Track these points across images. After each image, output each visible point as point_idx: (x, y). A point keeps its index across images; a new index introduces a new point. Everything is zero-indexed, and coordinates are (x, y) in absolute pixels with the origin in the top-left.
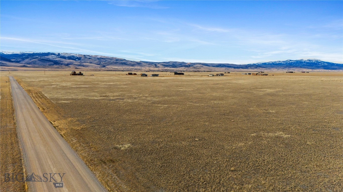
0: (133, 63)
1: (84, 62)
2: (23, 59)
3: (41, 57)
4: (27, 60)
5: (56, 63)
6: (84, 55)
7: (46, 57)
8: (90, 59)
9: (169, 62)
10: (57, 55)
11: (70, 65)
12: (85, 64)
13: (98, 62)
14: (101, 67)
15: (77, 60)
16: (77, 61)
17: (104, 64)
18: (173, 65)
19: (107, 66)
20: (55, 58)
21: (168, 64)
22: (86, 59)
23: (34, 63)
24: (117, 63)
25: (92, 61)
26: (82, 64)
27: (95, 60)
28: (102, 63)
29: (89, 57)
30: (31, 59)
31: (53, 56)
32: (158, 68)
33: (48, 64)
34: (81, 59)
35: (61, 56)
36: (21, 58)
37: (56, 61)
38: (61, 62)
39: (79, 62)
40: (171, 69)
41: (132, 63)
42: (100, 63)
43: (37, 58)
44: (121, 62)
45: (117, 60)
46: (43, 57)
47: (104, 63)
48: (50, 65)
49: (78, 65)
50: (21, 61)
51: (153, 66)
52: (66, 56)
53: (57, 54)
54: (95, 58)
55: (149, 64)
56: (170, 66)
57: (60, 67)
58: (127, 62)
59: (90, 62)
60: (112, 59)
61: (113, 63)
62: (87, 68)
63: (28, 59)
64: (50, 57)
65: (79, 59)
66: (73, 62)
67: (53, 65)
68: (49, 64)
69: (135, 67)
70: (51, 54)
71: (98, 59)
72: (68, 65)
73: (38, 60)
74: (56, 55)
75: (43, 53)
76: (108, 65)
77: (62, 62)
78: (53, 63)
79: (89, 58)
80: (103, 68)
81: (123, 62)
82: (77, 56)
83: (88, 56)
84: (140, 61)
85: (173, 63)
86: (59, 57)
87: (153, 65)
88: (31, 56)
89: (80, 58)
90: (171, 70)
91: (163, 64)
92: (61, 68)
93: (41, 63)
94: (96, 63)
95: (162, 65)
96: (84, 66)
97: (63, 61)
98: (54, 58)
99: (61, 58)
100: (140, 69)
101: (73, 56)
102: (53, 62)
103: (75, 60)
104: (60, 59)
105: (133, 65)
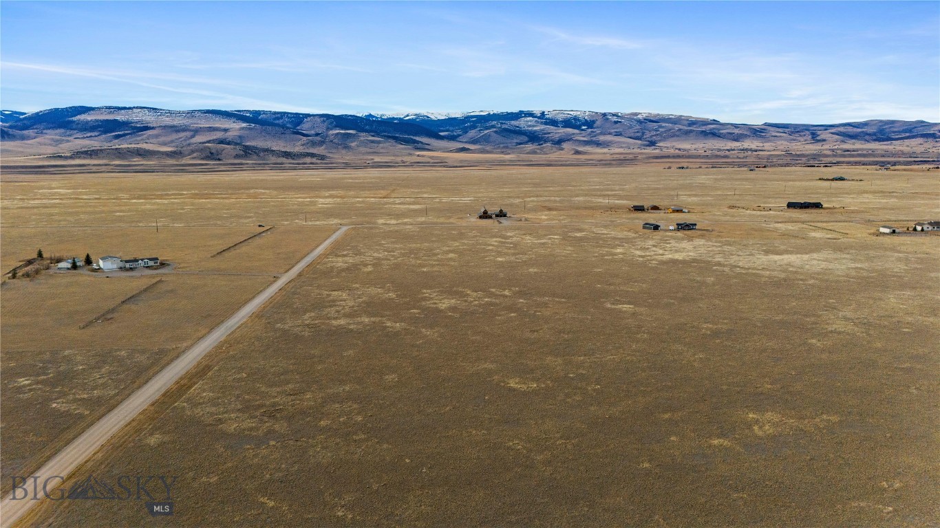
0: (741, 132)
1: (601, 134)
2: (465, 131)
3: (502, 123)
4: (472, 133)
5: (533, 138)
6: (604, 115)
7: (513, 123)
8: (618, 125)
9: (865, 124)
10: (539, 118)
11: (564, 141)
12: (602, 138)
13: (638, 132)
14: (644, 145)
15: (584, 127)
16: (583, 130)
17: (651, 136)
18: (881, 131)
19: (660, 141)
20: (534, 126)
21: (860, 130)
22: (608, 125)
23: (486, 139)
24: (691, 131)
25: (621, 130)
26: (594, 139)
27: (631, 127)
28: (648, 135)
29: (615, 119)
30: (481, 130)
31: (528, 119)
32: (820, 144)
33: (515, 141)
34: (595, 125)
35: (546, 119)
36: (461, 127)
37: (535, 131)
38: (545, 134)
39: (589, 134)
40: (866, 149)
41: (736, 131)
42: (643, 133)
43: (493, 127)
44: (703, 128)
45: (693, 123)
46: (507, 122)
47: (655, 133)
48: (520, 144)
49: (584, 141)
50: (459, 135)
51: (805, 138)
52: (560, 117)
53: (539, 115)
54: (630, 120)
55: (792, 132)
56: (867, 137)
57: (538, 151)
58: (719, 130)
59: (616, 132)
60: (677, 120)
61: (678, 133)
62: (606, 150)
63: (474, 131)
64: (523, 123)
65: (590, 124)
66: (574, 134)
67: (526, 143)
68: (518, 141)
69: (743, 143)
70: (525, 114)
71: (640, 122)
72: (559, 142)
73: (495, 132)
74: (536, 117)
75: (508, 114)
76: (664, 139)
77: (547, 136)
78: (526, 139)
79: (616, 122)
80: (649, 150)
81: (709, 130)
82: (586, 118)
83: (614, 115)
84: (765, 124)
85: (880, 126)
86: (542, 123)
87: (805, 135)
88: (481, 122)
89: (594, 122)
90: (865, 152)
91: (842, 129)
92: (540, 154)
93: (499, 139)
94: (632, 135)
95: (838, 134)
96: (598, 144)
97: (549, 133)
98: (530, 126)
99: (546, 123)
100: (756, 151)
101: (576, 118)
102: (527, 136)
103: (578, 127)
104: (543, 127)
105: (737, 138)
